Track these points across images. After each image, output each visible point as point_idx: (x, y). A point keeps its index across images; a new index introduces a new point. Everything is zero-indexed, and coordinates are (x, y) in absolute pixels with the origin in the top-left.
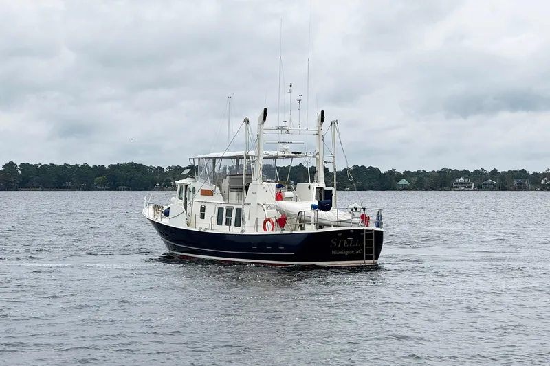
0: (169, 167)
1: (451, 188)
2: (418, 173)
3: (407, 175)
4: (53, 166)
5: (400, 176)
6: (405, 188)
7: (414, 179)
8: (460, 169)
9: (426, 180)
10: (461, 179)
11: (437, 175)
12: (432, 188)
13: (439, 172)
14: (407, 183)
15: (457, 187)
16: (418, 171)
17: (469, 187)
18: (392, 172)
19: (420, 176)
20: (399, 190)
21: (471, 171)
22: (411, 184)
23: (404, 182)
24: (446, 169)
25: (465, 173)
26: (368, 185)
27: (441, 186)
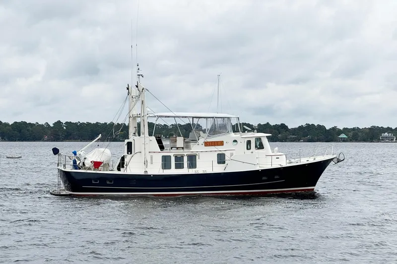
0: (172, 125)
1: (379, 141)
2: (354, 129)
3: (346, 131)
4: (89, 124)
5: (340, 132)
6: (344, 140)
7: (351, 134)
8: (385, 127)
9: (360, 134)
10: (386, 134)
11: (368, 131)
12: (365, 140)
13: (369, 129)
14: (345, 136)
15: (382, 140)
16: (354, 128)
17: (392, 140)
18: (334, 129)
19: (356, 131)
20: (339, 142)
21: (393, 128)
22: (349, 137)
23: (343, 136)
24: (374, 127)
25: (389, 130)
26: (316, 138)
27: (371, 139)
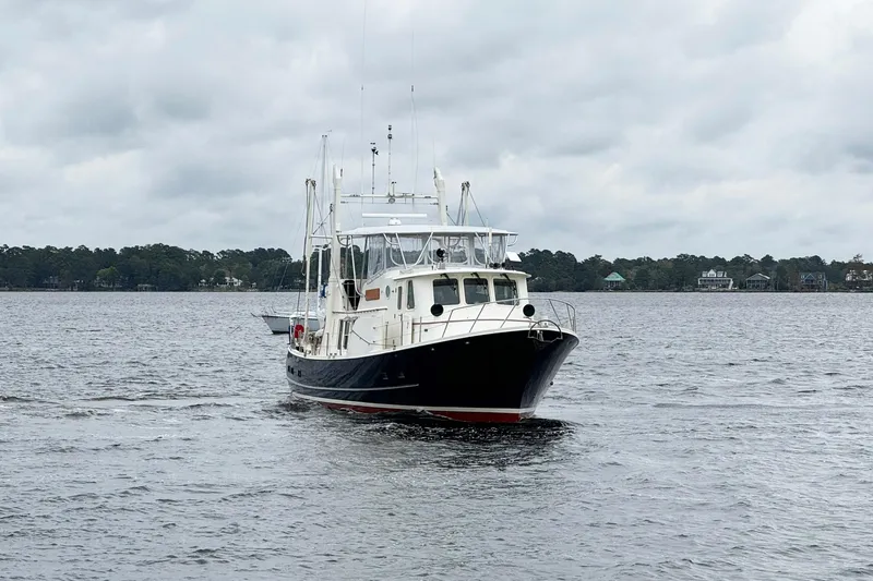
0: (223, 252)
1: (695, 288)
2: (639, 262)
3: (621, 265)
4: (28, 250)
5: (608, 268)
6: (617, 287)
7: (633, 273)
9: (653, 273)
10: (712, 272)
11: (670, 265)
12: (663, 288)
13: (674, 261)
14: (620, 278)
15: (703, 286)
16: (639, 260)
17: (724, 286)
18: (595, 261)
19: (645, 267)
20: (607, 290)
21: (728, 259)
22: (628, 280)
23: (615, 277)
24: (686, 256)
25: (718, 263)
26: (554, 282)
27: (677, 284)
